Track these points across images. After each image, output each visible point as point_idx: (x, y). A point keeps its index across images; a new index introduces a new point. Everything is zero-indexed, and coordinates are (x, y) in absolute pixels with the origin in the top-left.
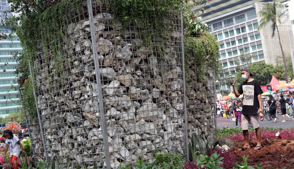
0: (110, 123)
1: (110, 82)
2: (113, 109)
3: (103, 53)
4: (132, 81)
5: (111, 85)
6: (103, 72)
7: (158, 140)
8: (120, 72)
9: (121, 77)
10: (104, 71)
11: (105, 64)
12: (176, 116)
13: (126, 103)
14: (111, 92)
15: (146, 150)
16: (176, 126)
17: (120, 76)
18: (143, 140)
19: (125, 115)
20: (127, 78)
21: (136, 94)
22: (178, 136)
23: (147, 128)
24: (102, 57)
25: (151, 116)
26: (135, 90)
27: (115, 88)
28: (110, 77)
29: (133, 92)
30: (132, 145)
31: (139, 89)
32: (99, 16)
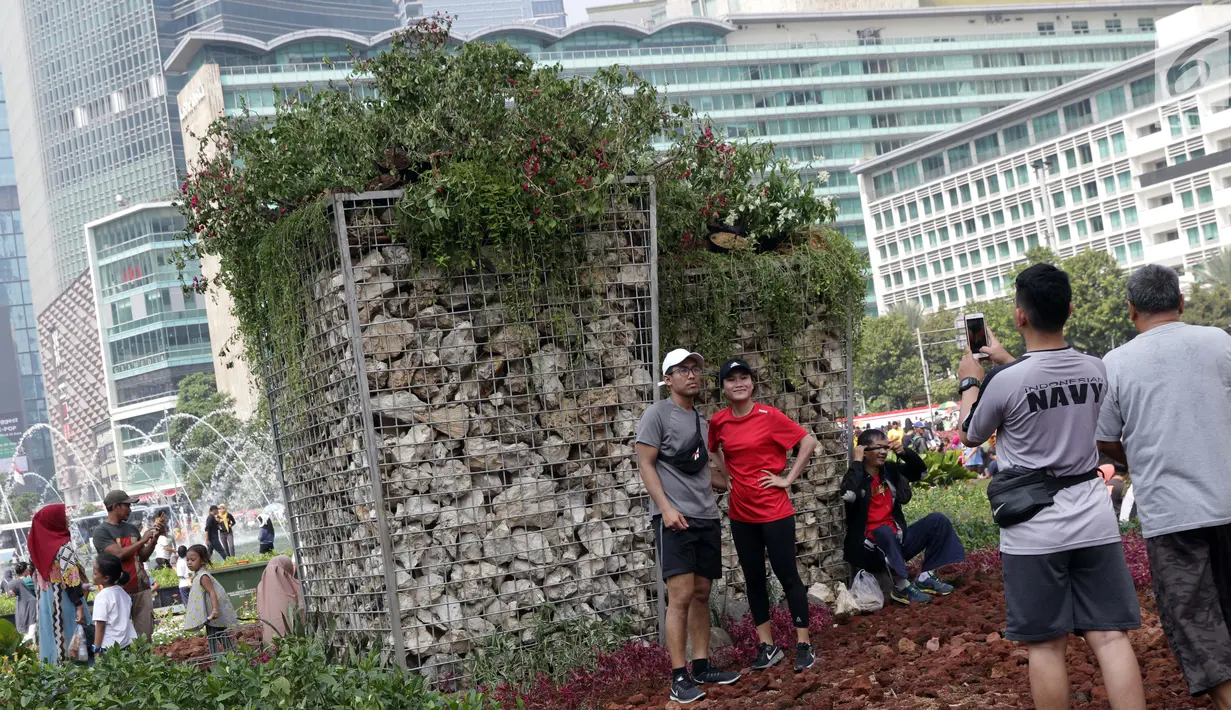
0: (405, 537)
1: (406, 430)
2: (414, 500)
3: (384, 357)
4: (471, 424)
5: (407, 439)
6: (383, 407)
7: (554, 580)
8: (437, 401)
9: (439, 417)
10: (386, 403)
11: (393, 385)
12: (621, 510)
13: (452, 482)
14: (406, 456)
15: (513, 605)
16: (621, 539)
17: (434, 414)
18: (509, 578)
19: (449, 514)
20: (454, 418)
21: (484, 457)
22: (630, 568)
23: (521, 547)
24: (382, 366)
25: (534, 516)
26: (481, 447)
27: (417, 445)
28: (405, 417)
29: (474, 454)
30: (471, 591)
31: (496, 444)
32: (374, 260)
